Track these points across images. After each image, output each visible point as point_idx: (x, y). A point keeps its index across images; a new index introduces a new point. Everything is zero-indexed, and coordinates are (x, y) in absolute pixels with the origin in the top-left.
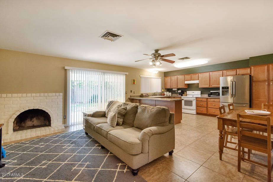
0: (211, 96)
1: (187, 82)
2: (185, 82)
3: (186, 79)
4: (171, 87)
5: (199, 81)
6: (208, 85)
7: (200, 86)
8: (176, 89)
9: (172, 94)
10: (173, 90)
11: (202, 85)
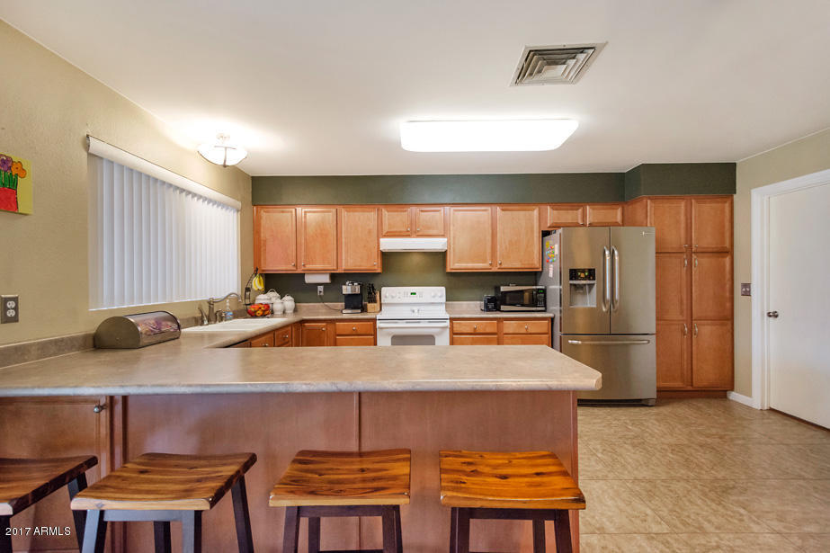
0: (503, 308)
1: (388, 244)
2: (382, 240)
3: (386, 229)
4: (296, 266)
5: (448, 242)
6: (484, 262)
7: (454, 264)
8: (326, 279)
9: (296, 302)
10: (309, 279)
11: (459, 261)
